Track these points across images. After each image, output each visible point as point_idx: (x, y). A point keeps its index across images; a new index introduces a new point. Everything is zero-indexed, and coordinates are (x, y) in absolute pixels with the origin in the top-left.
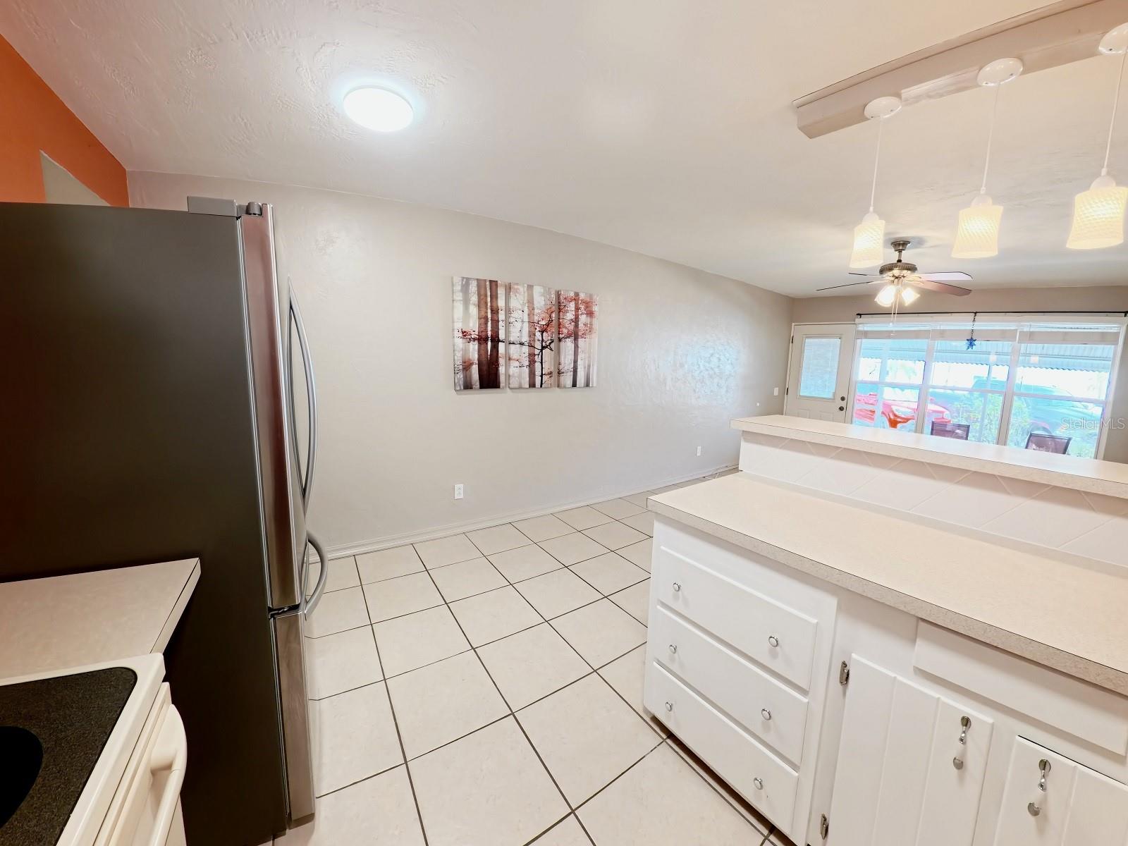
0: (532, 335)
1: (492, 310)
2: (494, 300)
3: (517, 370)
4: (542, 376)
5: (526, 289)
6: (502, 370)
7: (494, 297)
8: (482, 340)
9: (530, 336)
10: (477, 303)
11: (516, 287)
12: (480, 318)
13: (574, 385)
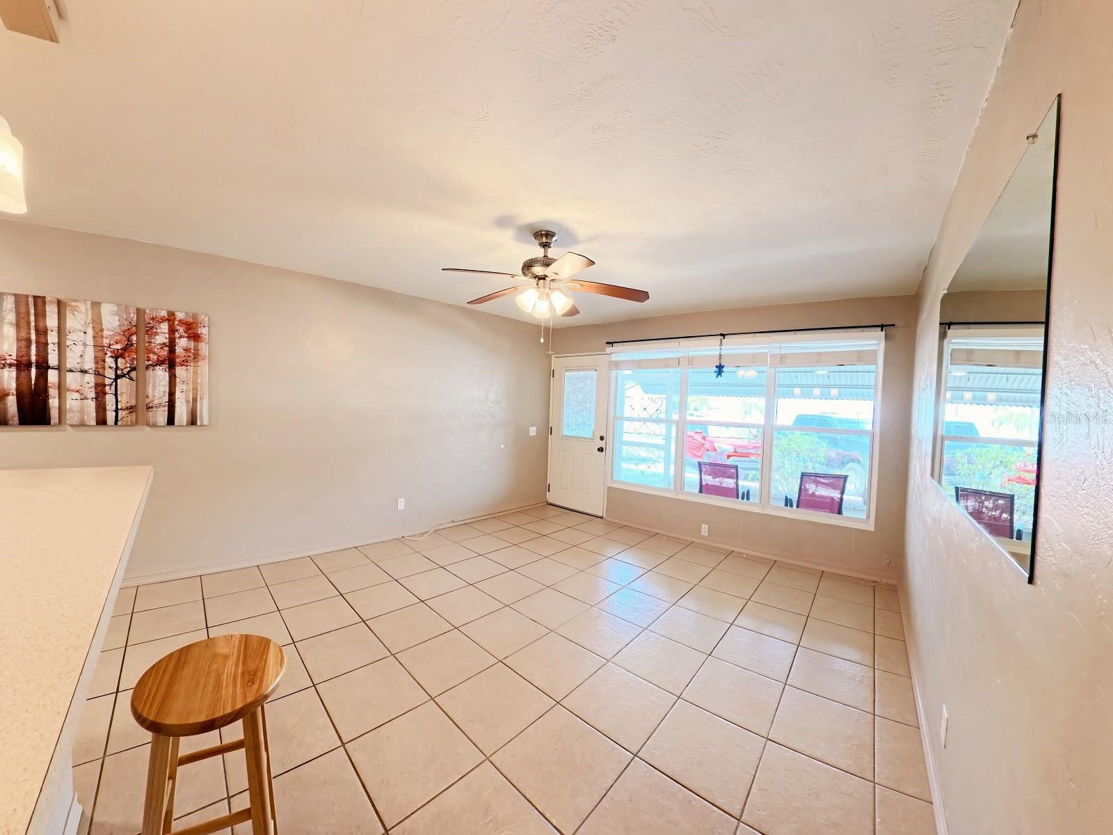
0: (100, 361)
1: (37, 330)
2: (41, 319)
3: (77, 403)
4: (117, 411)
5: (89, 306)
6: (54, 402)
7: (41, 314)
8: (22, 365)
9: (97, 363)
10: (14, 321)
11: (74, 304)
12: (18, 340)
13: (171, 421)
